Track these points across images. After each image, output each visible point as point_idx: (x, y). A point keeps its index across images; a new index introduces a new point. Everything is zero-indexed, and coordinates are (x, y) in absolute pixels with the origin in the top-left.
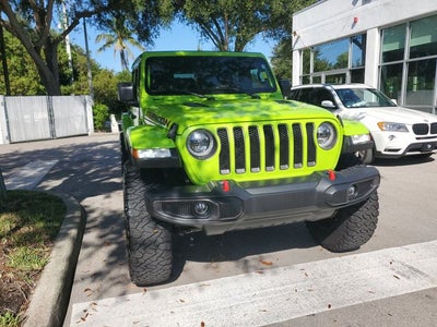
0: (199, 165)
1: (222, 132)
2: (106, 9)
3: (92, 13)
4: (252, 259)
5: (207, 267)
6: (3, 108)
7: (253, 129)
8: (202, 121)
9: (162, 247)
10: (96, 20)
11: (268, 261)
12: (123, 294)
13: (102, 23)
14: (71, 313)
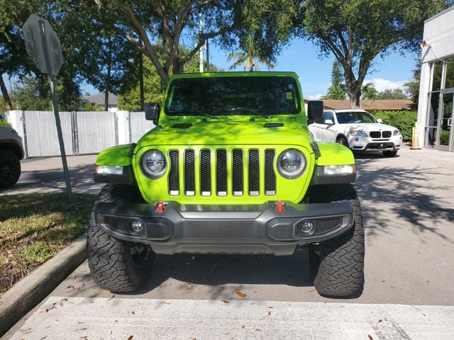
0: (149, 184)
1: (174, 154)
2: (230, 30)
3: (216, 34)
4: (229, 287)
5: (182, 287)
6: (128, 122)
7: (205, 153)
8: (156, 142)
9: (114, 258)
10: (221, 40)
11: (243, 292)
12: (94, 296)
13: (227, 42)
14: (42, 304)
